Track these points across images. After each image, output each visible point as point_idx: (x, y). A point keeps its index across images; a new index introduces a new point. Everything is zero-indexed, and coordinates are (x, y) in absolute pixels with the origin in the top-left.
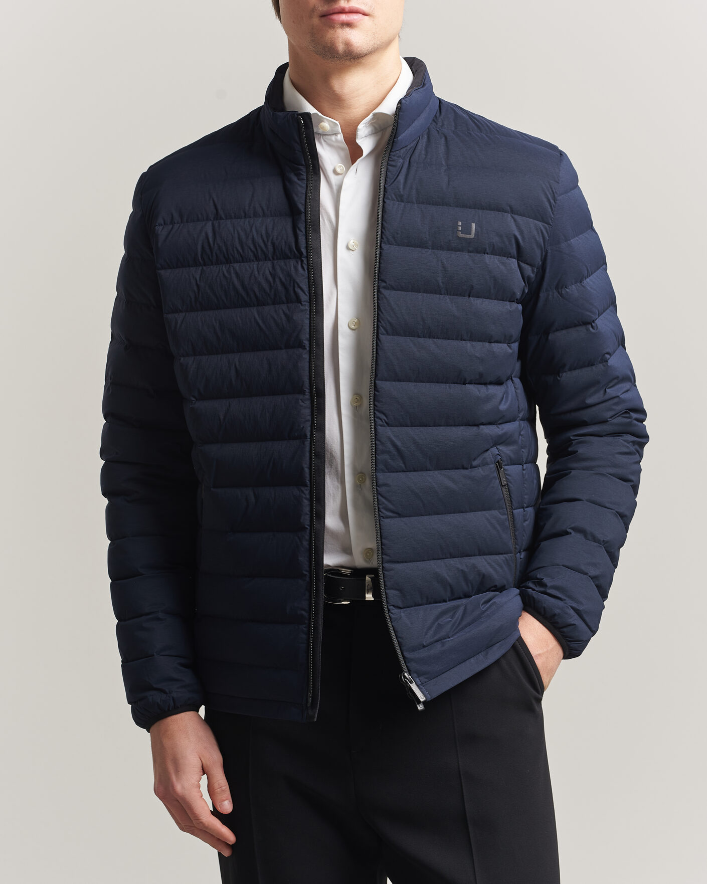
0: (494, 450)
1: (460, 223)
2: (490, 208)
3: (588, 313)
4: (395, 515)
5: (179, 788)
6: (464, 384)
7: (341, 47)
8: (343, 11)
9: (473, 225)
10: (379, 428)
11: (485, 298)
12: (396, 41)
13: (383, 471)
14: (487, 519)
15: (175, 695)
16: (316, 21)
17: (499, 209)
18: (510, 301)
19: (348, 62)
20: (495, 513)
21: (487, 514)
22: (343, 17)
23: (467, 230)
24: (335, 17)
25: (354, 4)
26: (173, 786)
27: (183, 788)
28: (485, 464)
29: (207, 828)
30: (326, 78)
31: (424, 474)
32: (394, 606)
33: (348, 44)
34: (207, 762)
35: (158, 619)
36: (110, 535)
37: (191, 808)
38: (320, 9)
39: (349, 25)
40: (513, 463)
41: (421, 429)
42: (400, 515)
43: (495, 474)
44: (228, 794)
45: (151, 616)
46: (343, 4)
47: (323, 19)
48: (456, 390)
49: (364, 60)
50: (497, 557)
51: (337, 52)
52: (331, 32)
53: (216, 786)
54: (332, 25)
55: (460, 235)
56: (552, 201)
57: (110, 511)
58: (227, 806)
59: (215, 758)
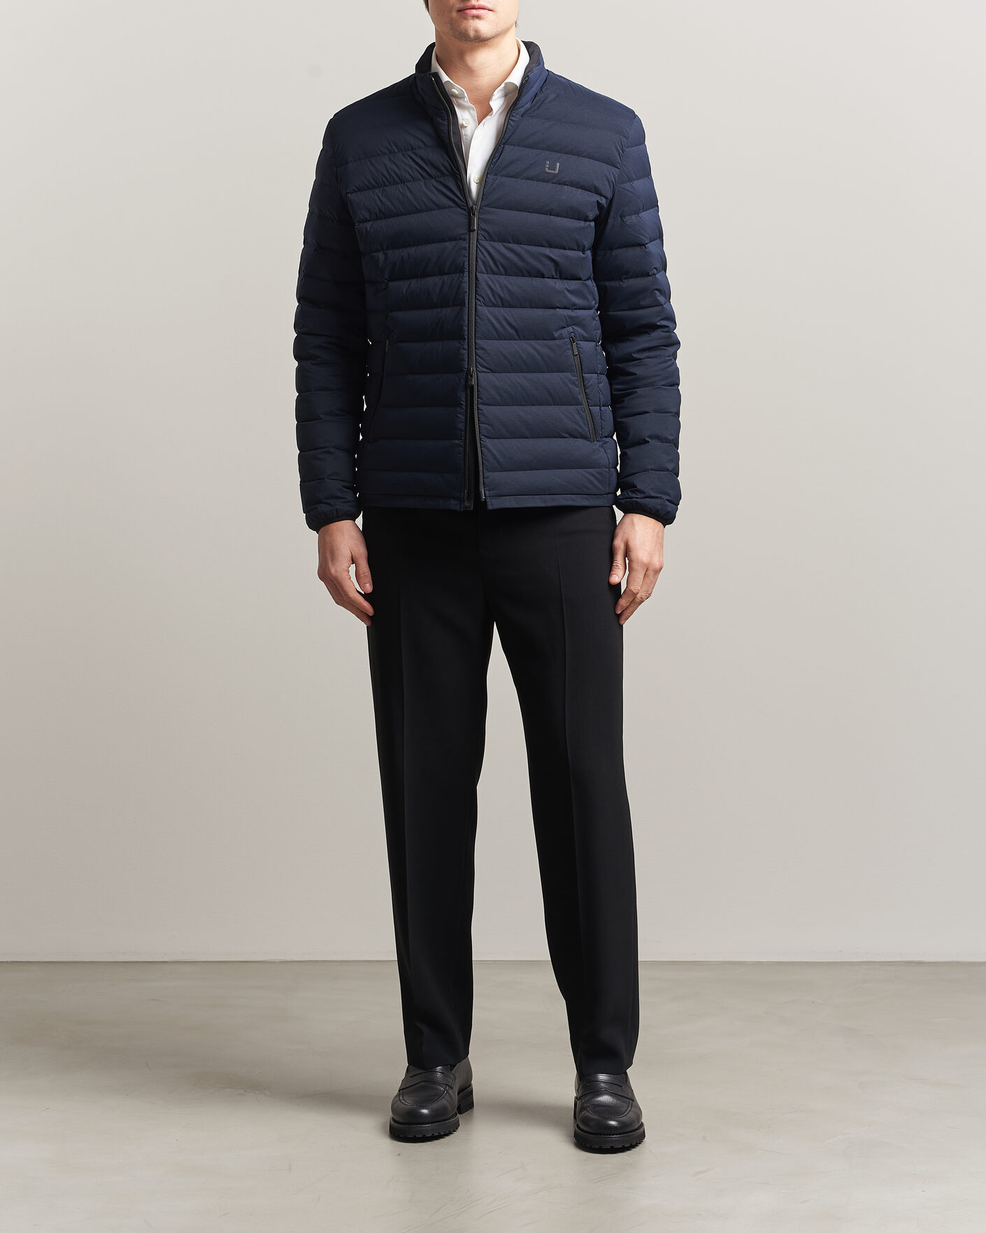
0: (570, 329)
1: (548, 162)
2: (571, 153)
3: (642, 237)
4: (489, 371)
5: (333, 571)
6: (544, 278)
7: (472, 34)
8: (474, 8)
9: (558, 164)
10: (479, 307)
11: (564, 217)
12: (513, 30)
13: (481, 339)
14: (561, 379)
15: (338, 507)
16: (454, 14)
17: (578, 154)
18: (584, 221)
19: (477, 44)
20: (569, 375)
21: (561, 374)
22: (474, 12)
23: (552, 167)
24: (468, 11)
25: (482, 3)
26: (329, 569)
27: (336, 571)
28: (561, 337)
29: (353, 601)
30: (462, 55)
31: (512, 342)
32: (484, 436)
33: (477, 31)
34: (356, 554)
35: (329, 452)
36: (298, 390)
37: (342, 587)
38: (458, 6)
39: (478, 17)
40: (586, 340)
41: (510, 309)
42: (493, 371)
43: (569, 346)
44: (369, 578)
45: (324, 450)
46: (474, 2)
47: (460, 13)
48: (537, 282)
49: (489, 42)
50: (569, 407)
51: (469, 37)
52: (465, 22)
53: (361, 572)
54: (466, 18)
55: (547, 170)
56: (621, 151)
57: (298, 370)
58: (369, 588)
59: (361, 551)
